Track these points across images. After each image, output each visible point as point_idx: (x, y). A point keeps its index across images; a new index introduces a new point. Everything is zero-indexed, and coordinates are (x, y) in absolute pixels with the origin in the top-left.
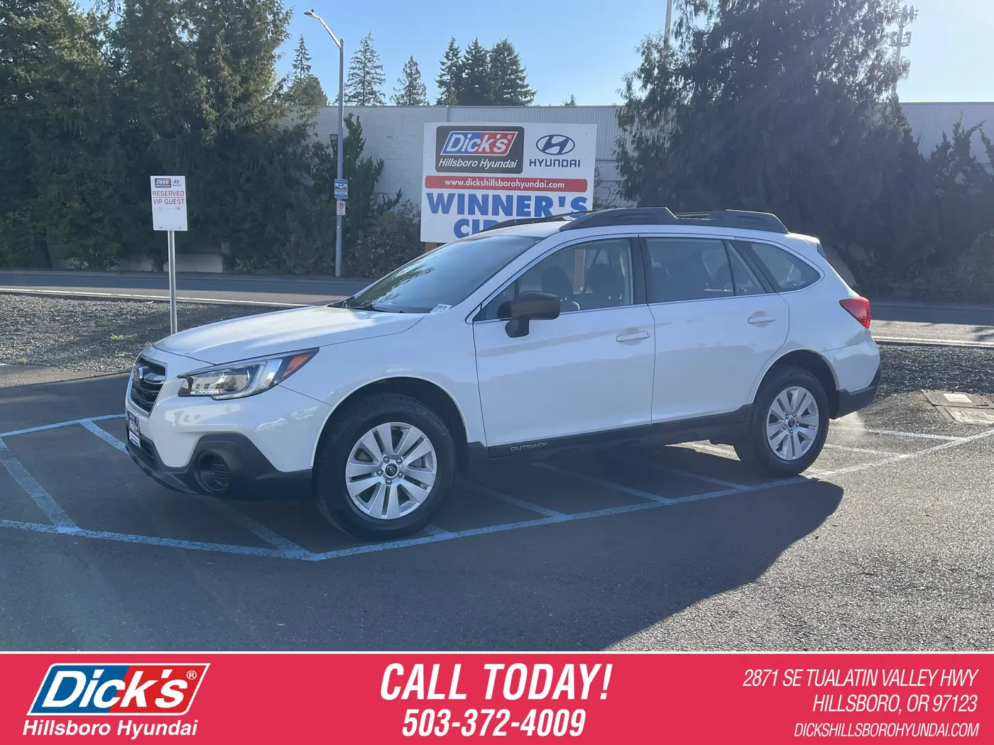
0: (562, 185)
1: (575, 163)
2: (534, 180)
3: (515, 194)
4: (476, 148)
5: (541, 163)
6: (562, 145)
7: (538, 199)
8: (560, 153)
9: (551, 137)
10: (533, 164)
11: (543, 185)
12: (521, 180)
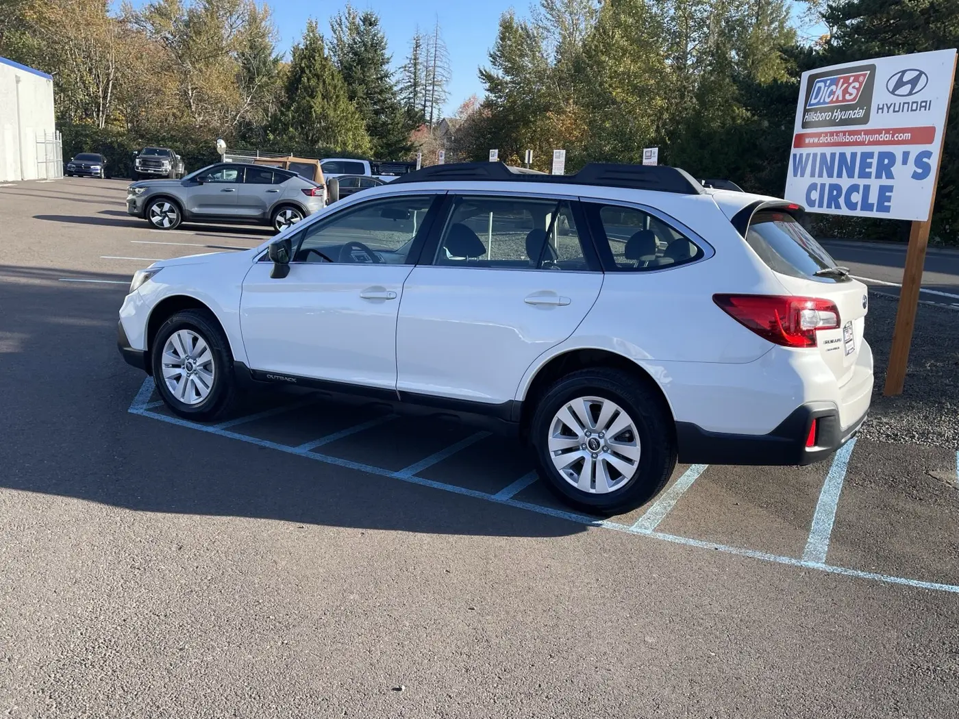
0: (908, 136)
1: (925, 105)
2: (879, 132)
3: (859, 150)
4: (832, 96)
5: (888, 108)
6: (914, 82)
7: (882, 155)
8: (910, 93)
9: (904, 72)
10: (880, 111)
11: (888, 137)
12: (867, 132)
